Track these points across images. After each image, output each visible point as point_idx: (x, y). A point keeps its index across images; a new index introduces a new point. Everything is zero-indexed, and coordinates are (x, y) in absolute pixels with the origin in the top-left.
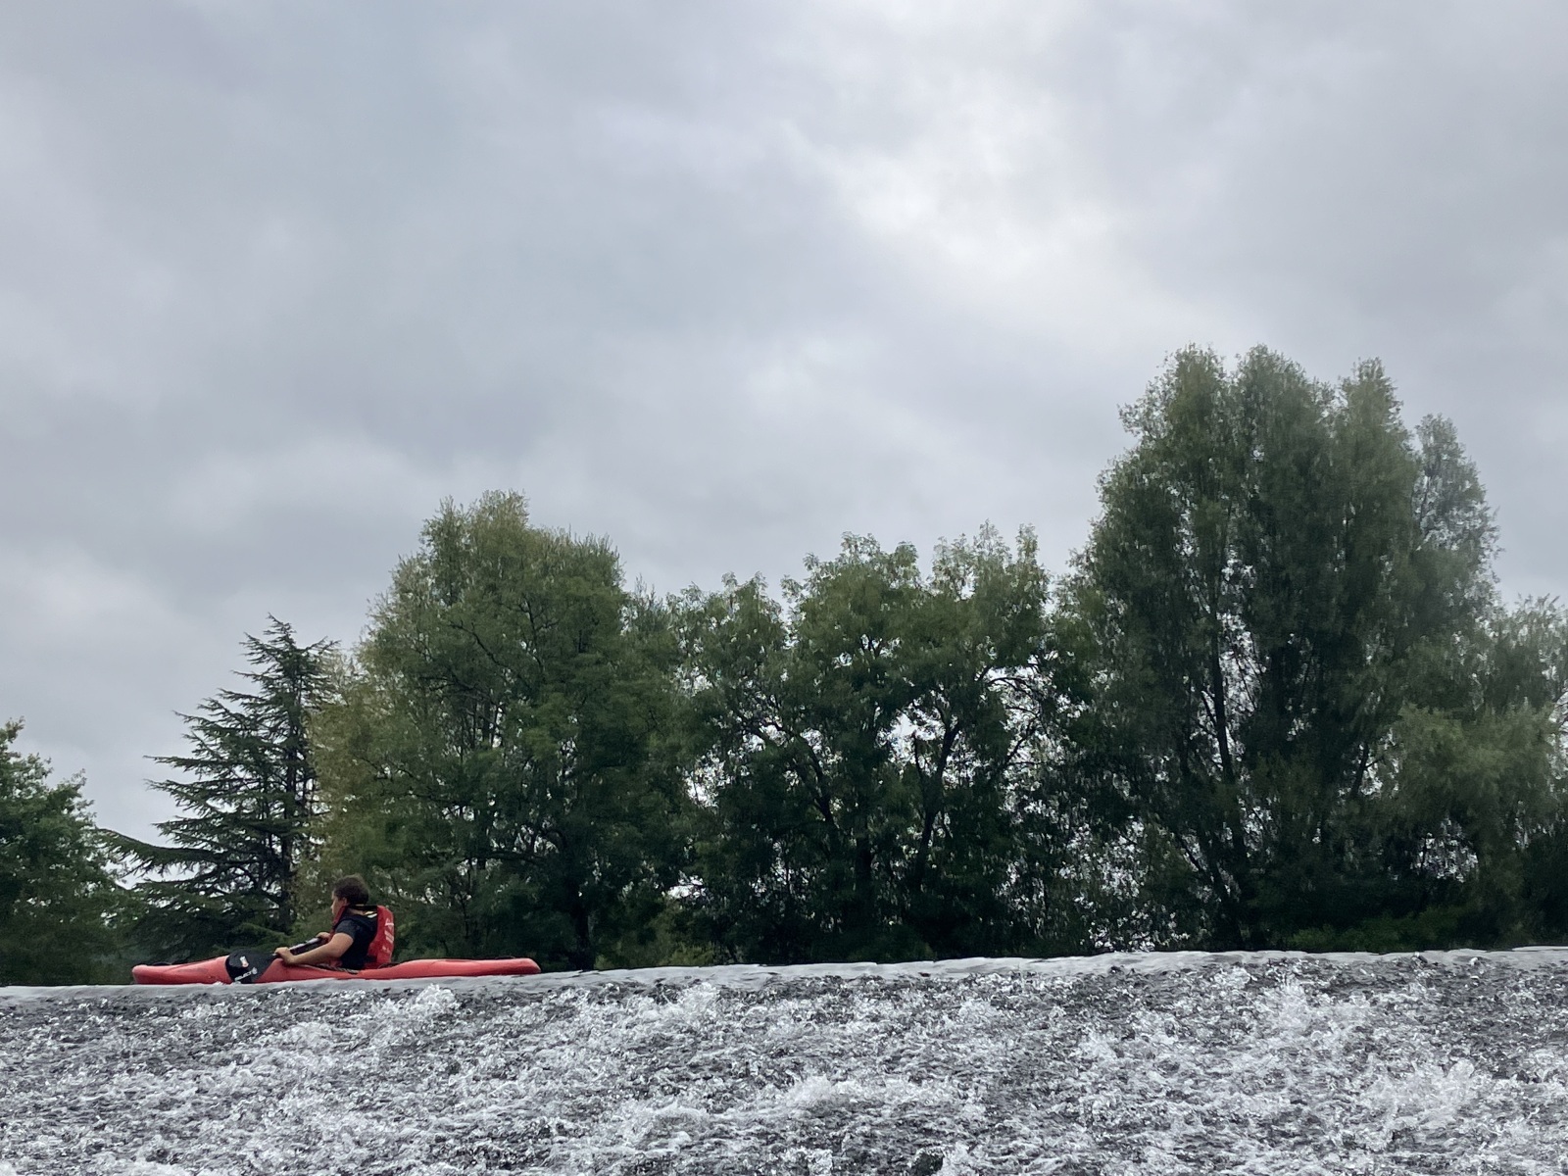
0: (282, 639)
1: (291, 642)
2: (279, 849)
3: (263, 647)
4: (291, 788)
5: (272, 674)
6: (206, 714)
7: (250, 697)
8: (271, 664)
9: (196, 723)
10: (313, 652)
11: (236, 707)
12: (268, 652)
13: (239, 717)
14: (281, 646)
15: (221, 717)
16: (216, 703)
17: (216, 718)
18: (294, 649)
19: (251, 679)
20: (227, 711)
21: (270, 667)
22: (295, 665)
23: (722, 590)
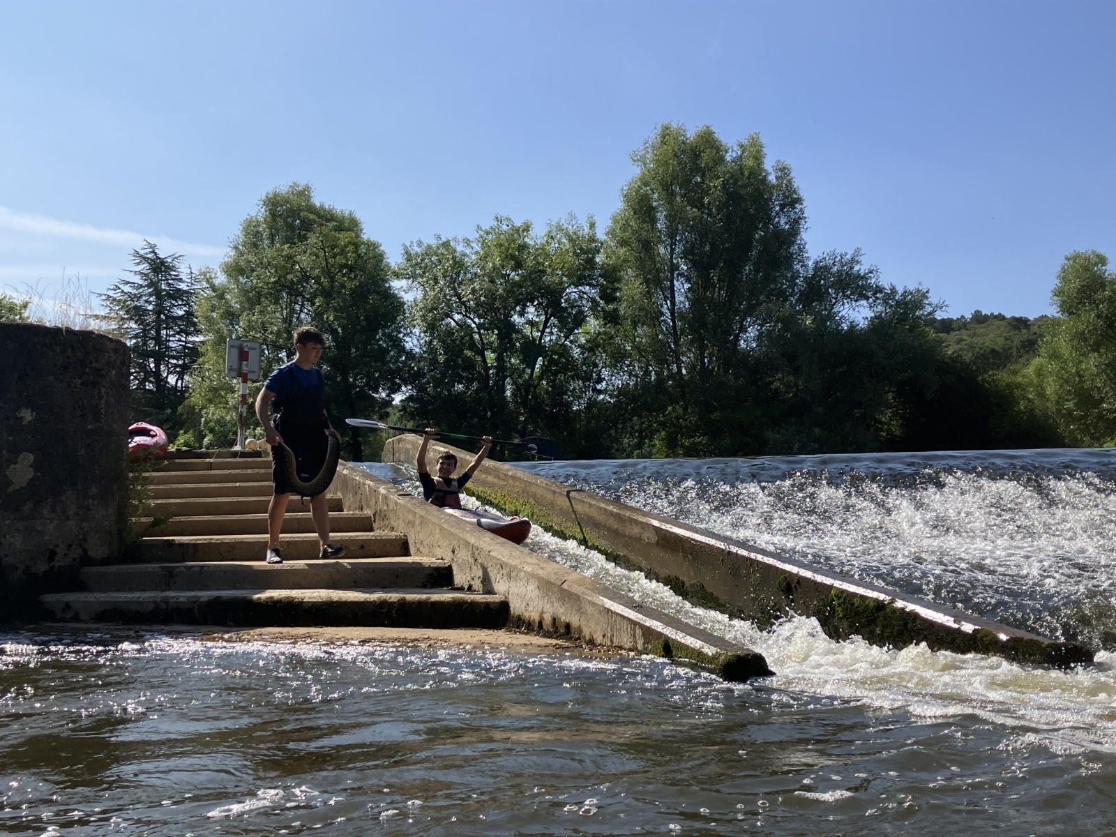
0: (151, 252)
1: (156, 254)
2: (152, 365)
3: (141, 256)
4: (158, 333)
5: (146, 272)
6: (111, 293)
7: (134, 283)
8: (145, 265)
9: (104, 298)
10: (169, 260)
11: (127, 289)
12: (145, 258)
13: (128, 294)
14: (150, 256)
15: (119, 294)
16: (117, 286)
17: (117, 295)
18: (159, 258)
19: (133, 273)
20: (123, 291)
21: (144, 267)
22: (159, 267)
23: (434, 243)
